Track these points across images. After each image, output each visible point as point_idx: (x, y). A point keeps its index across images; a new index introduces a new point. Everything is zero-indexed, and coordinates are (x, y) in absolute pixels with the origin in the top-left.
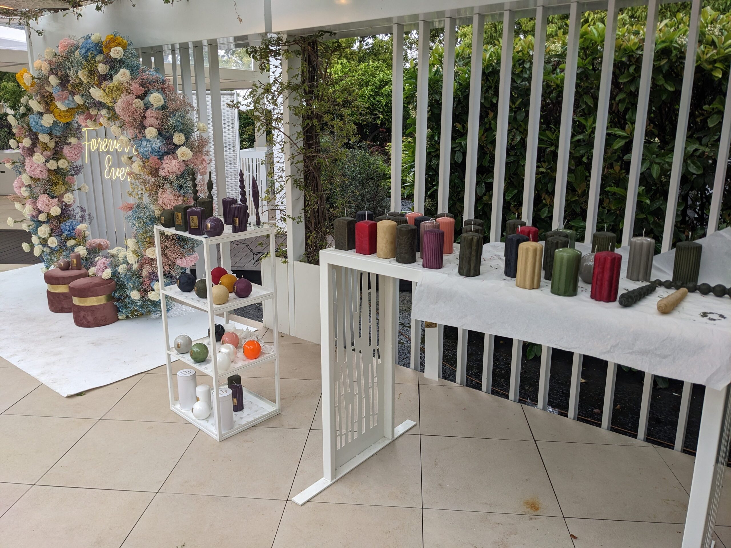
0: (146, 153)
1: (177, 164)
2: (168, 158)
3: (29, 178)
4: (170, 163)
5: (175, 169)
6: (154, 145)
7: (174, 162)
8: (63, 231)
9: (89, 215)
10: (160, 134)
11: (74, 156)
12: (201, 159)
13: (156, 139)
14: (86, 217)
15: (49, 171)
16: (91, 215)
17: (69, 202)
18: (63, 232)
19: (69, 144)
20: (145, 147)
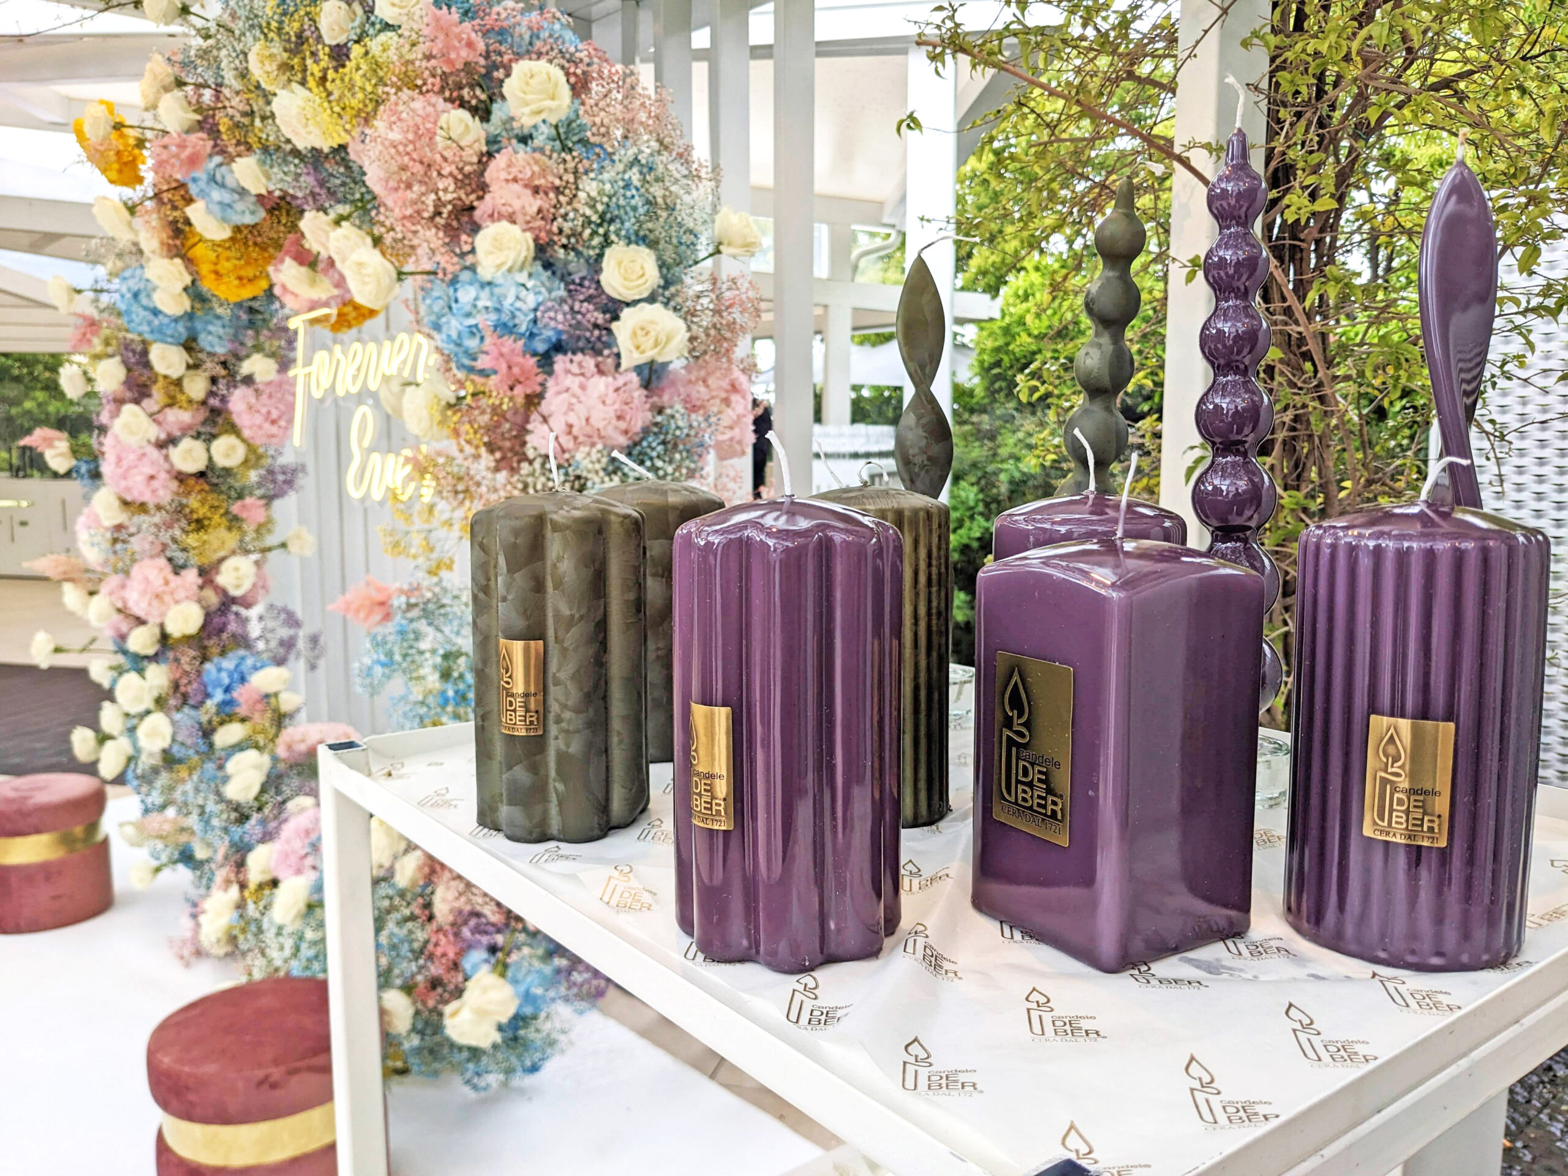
0: (472, 343)
1: (612, 396)
2: (575, 368)
3: (117, 503)
4: (583, 387)
5: (603, 417)
6: (510, 299)
7: (600, 385)
8: (210, 689)
9: (314, 640)
10: (542, 253)
11: (267, 425)
12: (725, 384)
13: (522, 277)
14: (301, 644)
15: (181, 478)
16: (322, 640)
17: (238, 587)
18: (208, 696)
19: (248, 380)
20: (468, 315)
